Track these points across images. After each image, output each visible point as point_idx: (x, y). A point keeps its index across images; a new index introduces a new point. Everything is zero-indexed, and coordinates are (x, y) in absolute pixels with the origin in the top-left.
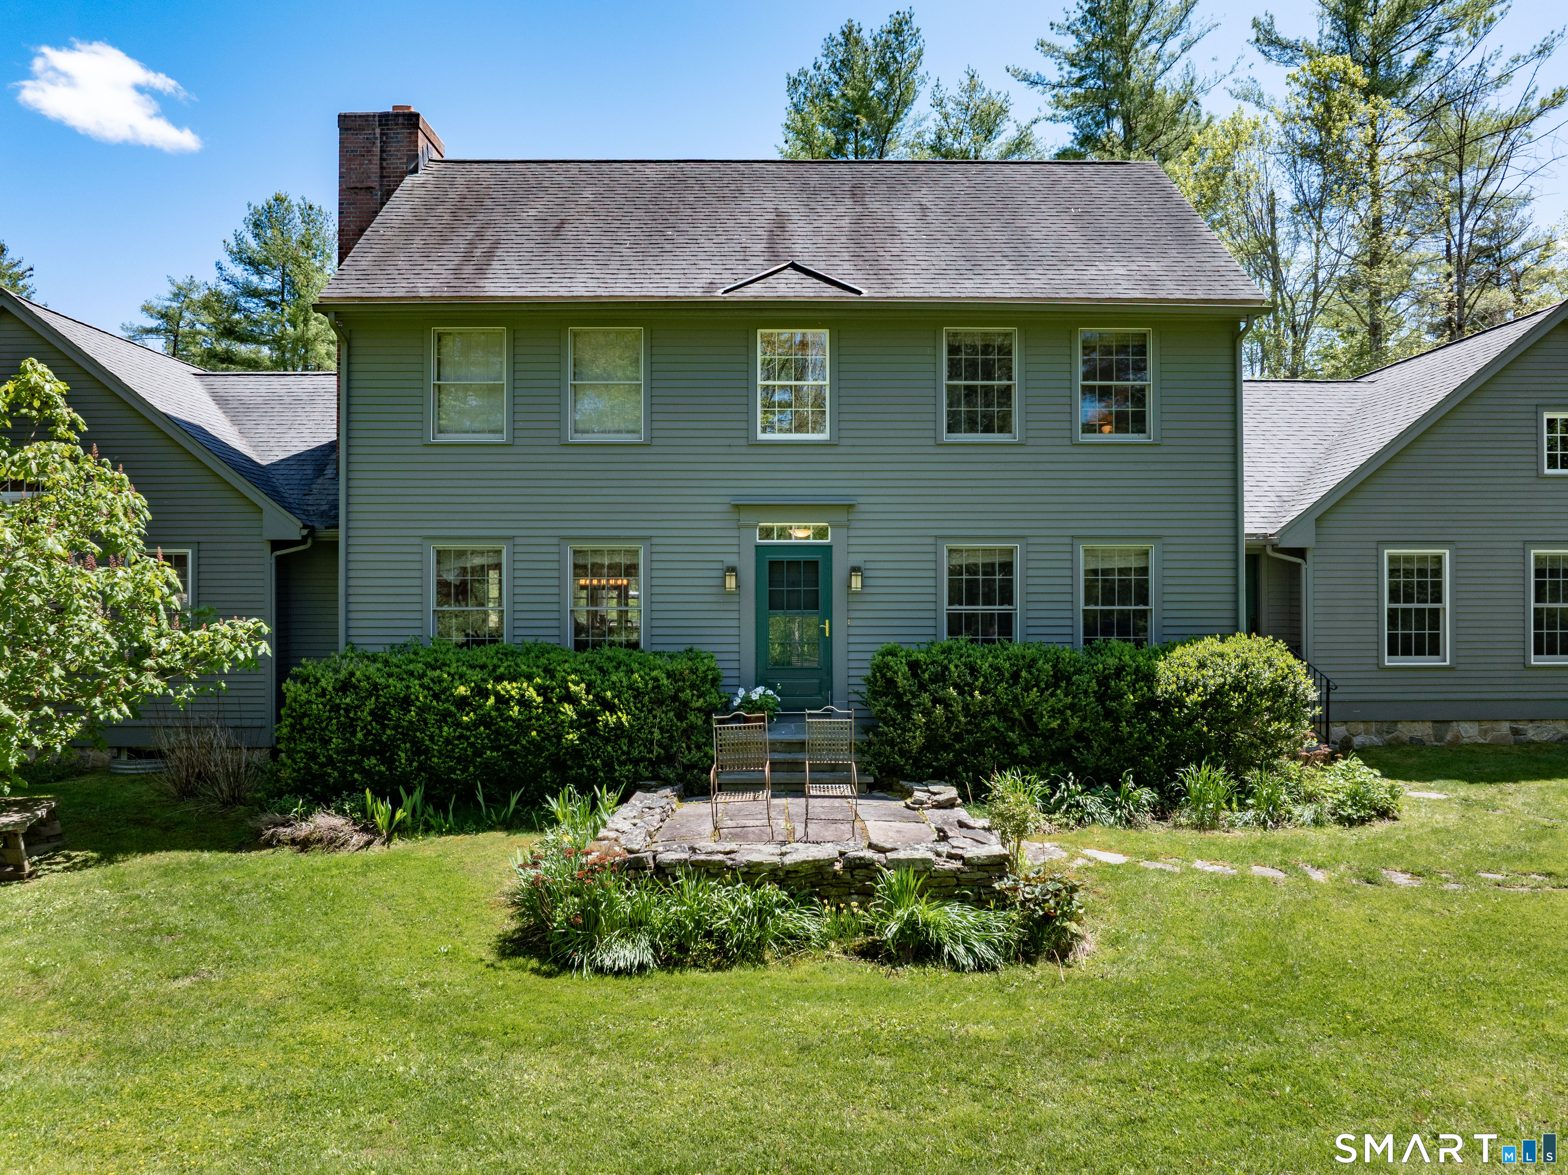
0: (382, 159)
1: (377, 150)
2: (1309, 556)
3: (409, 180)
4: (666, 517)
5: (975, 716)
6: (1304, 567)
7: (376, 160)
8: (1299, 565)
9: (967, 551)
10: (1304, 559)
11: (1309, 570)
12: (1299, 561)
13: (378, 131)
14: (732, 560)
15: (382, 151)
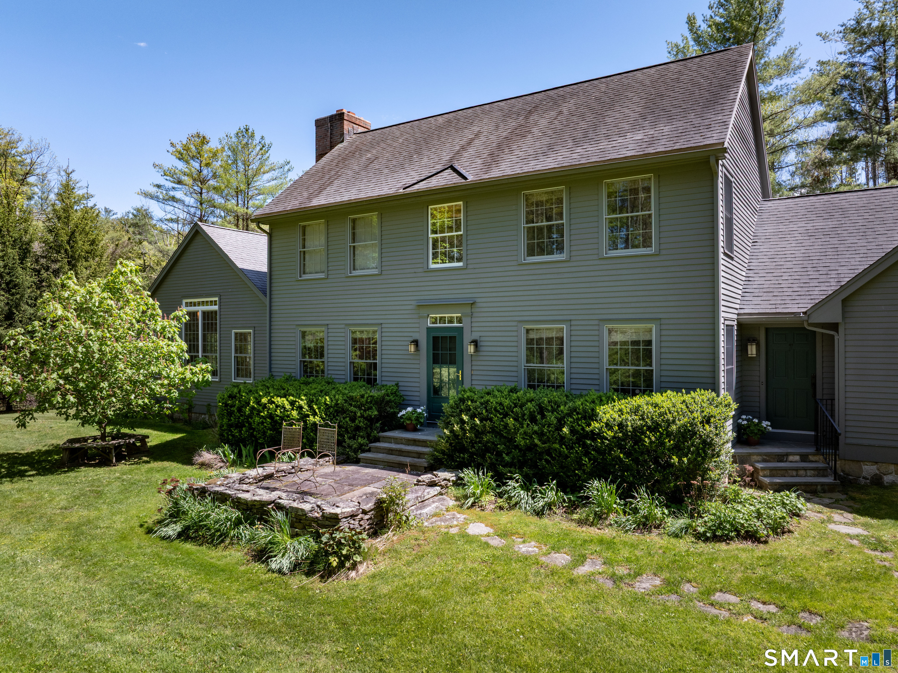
0: (331, 138)
1: (329, 134)
2: (841, 329)
3: (340, 145)
4: (388, 313)
5: (478, 433)
6: (836, 338)
7: (329, 139)
8: (833, 337)
9: (537, 330)
10: (837, 332)
11: (840, 339)
12: (832, 333)
13: (329, 125)
14: (416, 336)
15: (331, 134)
